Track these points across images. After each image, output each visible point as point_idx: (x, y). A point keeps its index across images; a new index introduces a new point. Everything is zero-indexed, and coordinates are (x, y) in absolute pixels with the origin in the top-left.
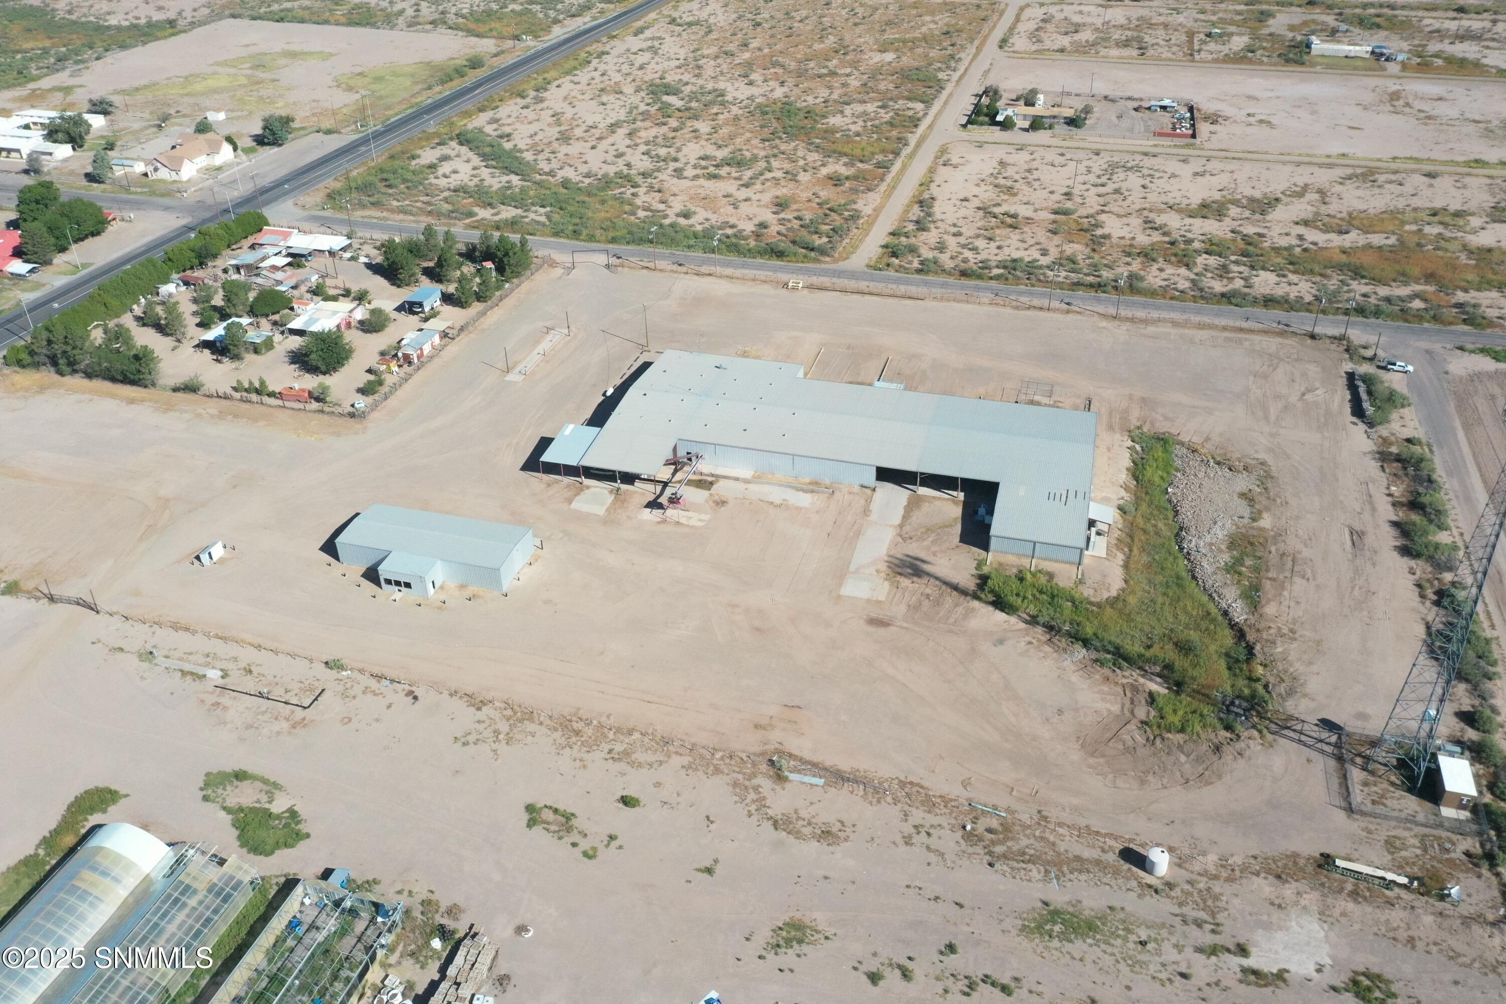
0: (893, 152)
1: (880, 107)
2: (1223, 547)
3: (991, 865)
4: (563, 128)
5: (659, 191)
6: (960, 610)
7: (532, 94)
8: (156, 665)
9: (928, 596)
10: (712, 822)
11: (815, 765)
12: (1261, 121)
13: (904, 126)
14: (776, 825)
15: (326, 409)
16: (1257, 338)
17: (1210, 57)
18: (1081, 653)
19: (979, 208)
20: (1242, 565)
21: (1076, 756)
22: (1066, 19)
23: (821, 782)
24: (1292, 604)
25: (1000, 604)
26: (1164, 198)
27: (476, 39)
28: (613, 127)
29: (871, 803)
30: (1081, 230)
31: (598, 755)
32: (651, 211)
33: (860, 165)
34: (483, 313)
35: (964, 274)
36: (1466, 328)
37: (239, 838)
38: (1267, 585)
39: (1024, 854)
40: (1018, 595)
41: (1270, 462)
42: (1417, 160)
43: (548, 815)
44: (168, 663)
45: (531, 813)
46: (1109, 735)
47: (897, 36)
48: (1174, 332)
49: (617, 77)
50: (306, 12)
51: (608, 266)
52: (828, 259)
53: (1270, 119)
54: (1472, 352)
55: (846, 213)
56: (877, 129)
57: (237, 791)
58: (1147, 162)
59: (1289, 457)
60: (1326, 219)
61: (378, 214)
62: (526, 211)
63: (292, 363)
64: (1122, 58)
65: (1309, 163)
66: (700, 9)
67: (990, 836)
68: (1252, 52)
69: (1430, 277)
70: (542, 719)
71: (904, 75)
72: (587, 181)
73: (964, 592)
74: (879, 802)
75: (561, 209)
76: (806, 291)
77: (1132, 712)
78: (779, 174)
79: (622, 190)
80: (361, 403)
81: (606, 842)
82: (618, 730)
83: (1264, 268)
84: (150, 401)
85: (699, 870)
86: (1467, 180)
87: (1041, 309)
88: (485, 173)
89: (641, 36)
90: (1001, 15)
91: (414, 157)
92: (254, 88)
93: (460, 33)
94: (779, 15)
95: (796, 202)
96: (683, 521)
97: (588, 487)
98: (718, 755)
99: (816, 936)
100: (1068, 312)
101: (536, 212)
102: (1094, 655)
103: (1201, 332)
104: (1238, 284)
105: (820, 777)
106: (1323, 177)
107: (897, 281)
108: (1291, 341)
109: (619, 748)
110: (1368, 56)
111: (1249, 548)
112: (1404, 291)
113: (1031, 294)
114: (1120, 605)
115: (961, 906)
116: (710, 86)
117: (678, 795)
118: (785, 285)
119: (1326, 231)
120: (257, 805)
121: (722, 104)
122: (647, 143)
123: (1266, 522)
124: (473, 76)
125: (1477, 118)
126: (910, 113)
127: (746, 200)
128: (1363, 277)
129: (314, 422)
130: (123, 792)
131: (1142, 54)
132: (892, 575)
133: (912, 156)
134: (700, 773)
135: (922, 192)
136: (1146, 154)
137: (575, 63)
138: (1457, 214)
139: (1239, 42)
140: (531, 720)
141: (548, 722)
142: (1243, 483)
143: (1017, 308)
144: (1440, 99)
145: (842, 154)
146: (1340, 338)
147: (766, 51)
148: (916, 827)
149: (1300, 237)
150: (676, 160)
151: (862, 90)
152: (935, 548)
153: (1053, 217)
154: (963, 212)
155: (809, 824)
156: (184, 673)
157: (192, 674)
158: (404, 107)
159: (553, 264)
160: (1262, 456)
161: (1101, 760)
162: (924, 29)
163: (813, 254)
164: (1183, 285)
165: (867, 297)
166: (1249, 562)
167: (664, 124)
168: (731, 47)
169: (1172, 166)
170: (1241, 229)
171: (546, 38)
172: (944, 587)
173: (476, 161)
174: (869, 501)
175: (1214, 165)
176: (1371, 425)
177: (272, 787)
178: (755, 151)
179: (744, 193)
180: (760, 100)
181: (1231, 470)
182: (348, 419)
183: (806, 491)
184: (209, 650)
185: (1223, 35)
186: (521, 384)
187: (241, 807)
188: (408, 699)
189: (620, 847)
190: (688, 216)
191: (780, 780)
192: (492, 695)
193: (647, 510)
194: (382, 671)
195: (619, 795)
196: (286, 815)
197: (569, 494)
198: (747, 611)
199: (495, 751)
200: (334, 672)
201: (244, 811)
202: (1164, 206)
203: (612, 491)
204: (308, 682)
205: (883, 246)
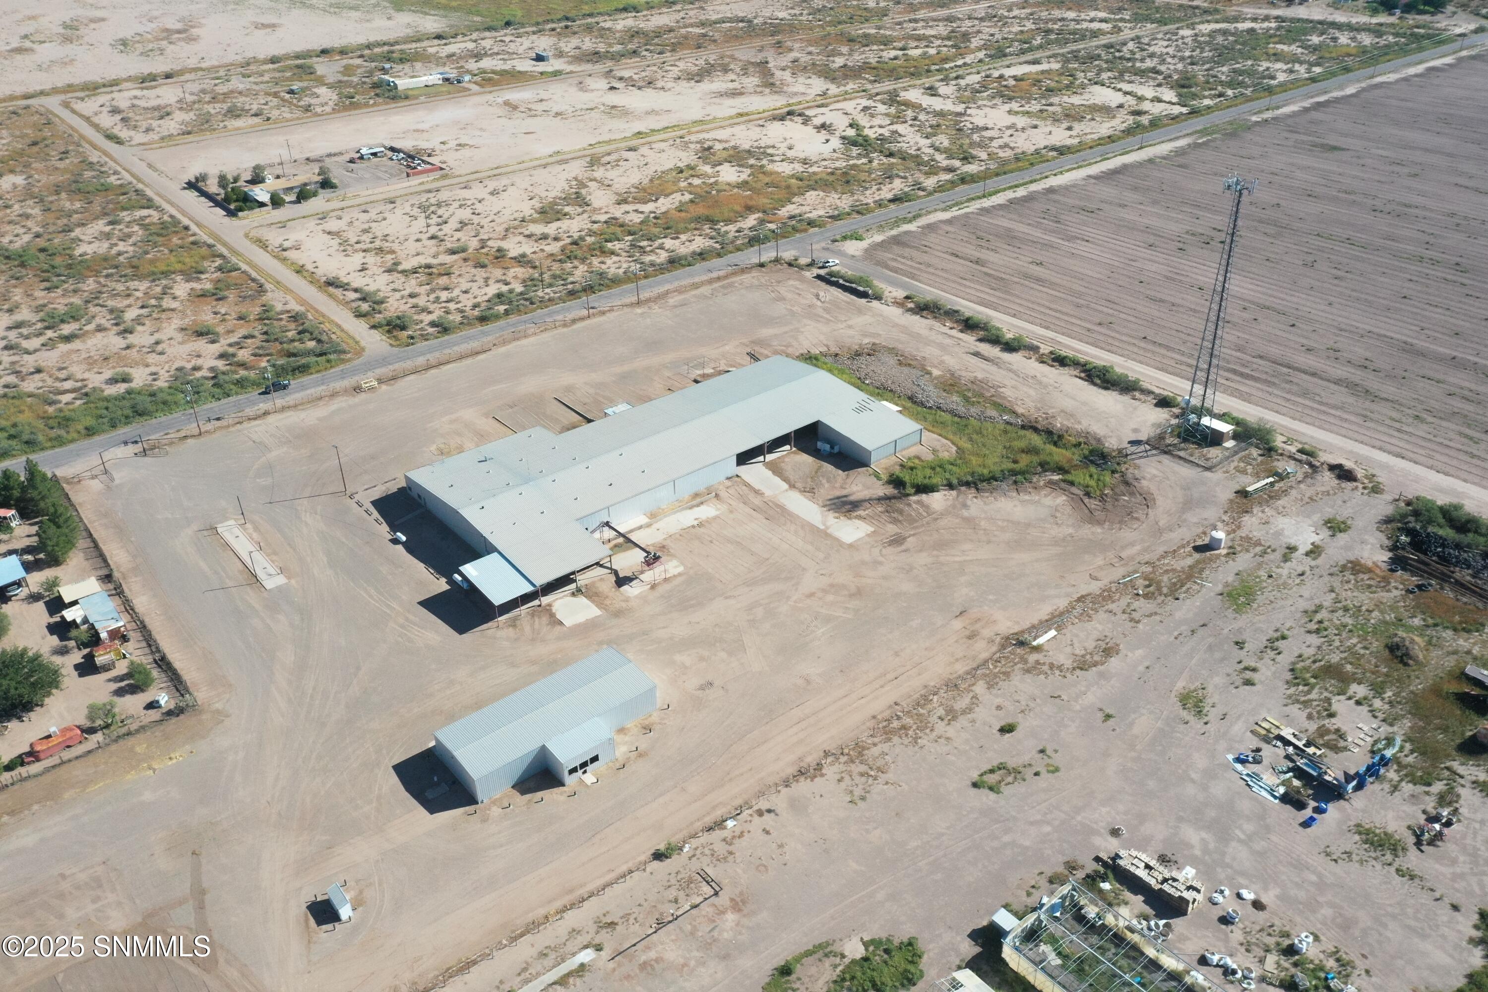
0: (214, 256)
1: (111, 223)
2: (945, 394)
3: (1177, 599)
6: (914, 506)
9: (887, 512)
10: (1059, 697)
11: (1035, 627)
12: (460, 145)
13: (175, 232)
14: (1080, 669)
15: (129, 729)
16: (736, 279)
17: (327, 109)
18: (1004, 485)
19: (388, 271)
20: (970, 398)
21: (1097, 530)
23: (1052, 633)
24: (1021, 402)
25: (924, 489)
26: (504, 218)
29: (1088, 621)
30: (497, 258)
31: (940, 727)
32: (68, 391)
33: (203, 276)
35: (482, 320)
36: (817, 229)
38: (996, 400)
39: (1175, 584)
40: (924, 478)
41: (876, 341)
42: (606, 142)
43: (992, 779)
45: (983, 787)
46: (1087, 511)
48: (686, 296)
51: (143, 454)
52: (349, 356)
53: (461, 142)
54: (842, 240)
55: (283, 316)
56: (149, 242)
57: (806, 980)
58: (442, 197)
59: (877, 334)
60: (630, 195)
64: (252, 126)
65: (548, 164)
67: (1152, 589)
68: (352, 98)
69: (748, 208)
70: (869, 742)
71: (77, 190)
73: (896, 497)
74: (1090, 617)
76: (384, 387)
77: (1073, 494)
78: (137, 311)
80: (163, 697)
81: (1045, 757)
82: (917, 704)
83: (658, 238)
85: (1104, 721)
86: (655, 146)
87: (582, 319)
95: (213, 326)
96: (670, 574)
97: (550, 605)
98: (990, 666)
99: (1199, 693)
100: (603, 313)
102: (1010, 482)
103: (701, 290)
104: (663, 254)
105: (1049, 629)
106: (576, 170)
107: (442, 347)
108: (755, 274)
109: (941, 712)
111: (956, 388)
112: (752, 221)
113: (557, 312)
114: (966, 451)
115: (1204, 625)
117: (1018, 702)
118: (357, 389)
119: (645, 203)
120: (840, 968)
125: (586, 107)
126: (155, 220)
127: (157, 343)
128: (718, 222)
131: (269, 119)
132: (847, 515)
133: (235, 252)
134: (1000, 683)
135: (312, 277)
136: (429, 191)
138: (690, 168)
139: (326, 93)
140: (864, 748)
141: (876, 740)
142: (888, 360)
144: (541, 100)
145: (165, 274)
148: (1123, 612)
149: (637, 211)
151: (51, 215)
152: (837, 485)
153: (456, 257)
154: (382, 279)
155: (1091, 654)
159: (76, 480)
160: (866, 341)
161: (1107, 523)
163: (330, 357)
164: (636, 266)
165: (445, 368)
166: (969, 395)
170: (594, 219)
172: (883, 502)
174: (747, 485)
175: (490, 185)
176: (877, 298)
177: (823, 950)
178: (63, 301)
179: (140, 340)
181: (869, 355)
182: (174, 720)
183: (698, 505)
184: (534, 952)
185: (303, 90)
186: (293, 581)
187: (835, 982)
188: (767, 817)
189: (1056, 751)
190: (125, 379)
191: (1037, 649)
192: (811, 760)
193: (625, 588)
194: (709, 820)
195: (995, 731)
196: (871, 948)
197: (545, 619)
198: (824, 591)
199: (887, 783)
200: (675, 857)
201: (843, 980)
202: (517, 223)
203: (573, 594)
204: (673, 881)
205: (373, 327)
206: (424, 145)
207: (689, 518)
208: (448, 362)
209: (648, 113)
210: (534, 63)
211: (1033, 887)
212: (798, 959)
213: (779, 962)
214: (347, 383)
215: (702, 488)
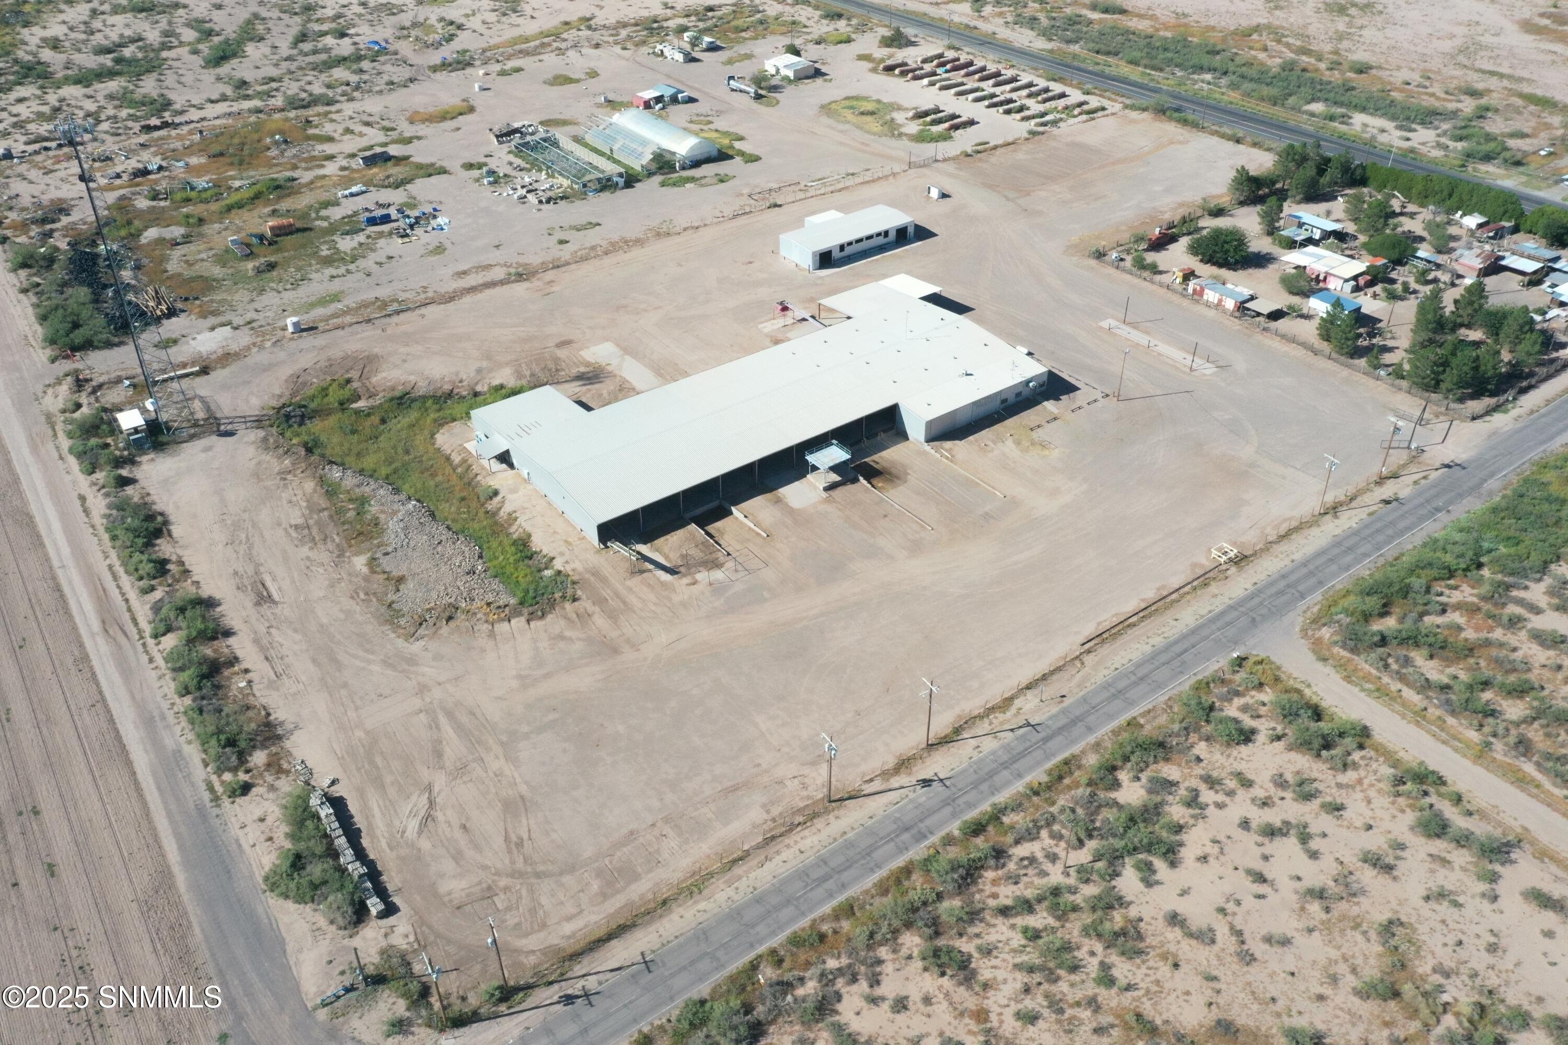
2: (382, 516)
9: (558, 370)
10: (519, 254)
14: (491, 266)
20: (355, 510)
24: (294, 499)
38: (323, 503)
39: (365, 307)
46: (367, 367)
67: (387, 304)
77: (362, 383)
85: (501, 245)
99: (427, 255)
102: (414, 396)
111: (358, 528)
114: (427, 434)
117: (547, 253)
132: (597, 368)
142: (411, 597)
152: (594, 392)
155: (476, 272)
161: (361, 357)
166: (351, 516)
192: (689, 232)
195: (571, 242)
196: (682, 186)
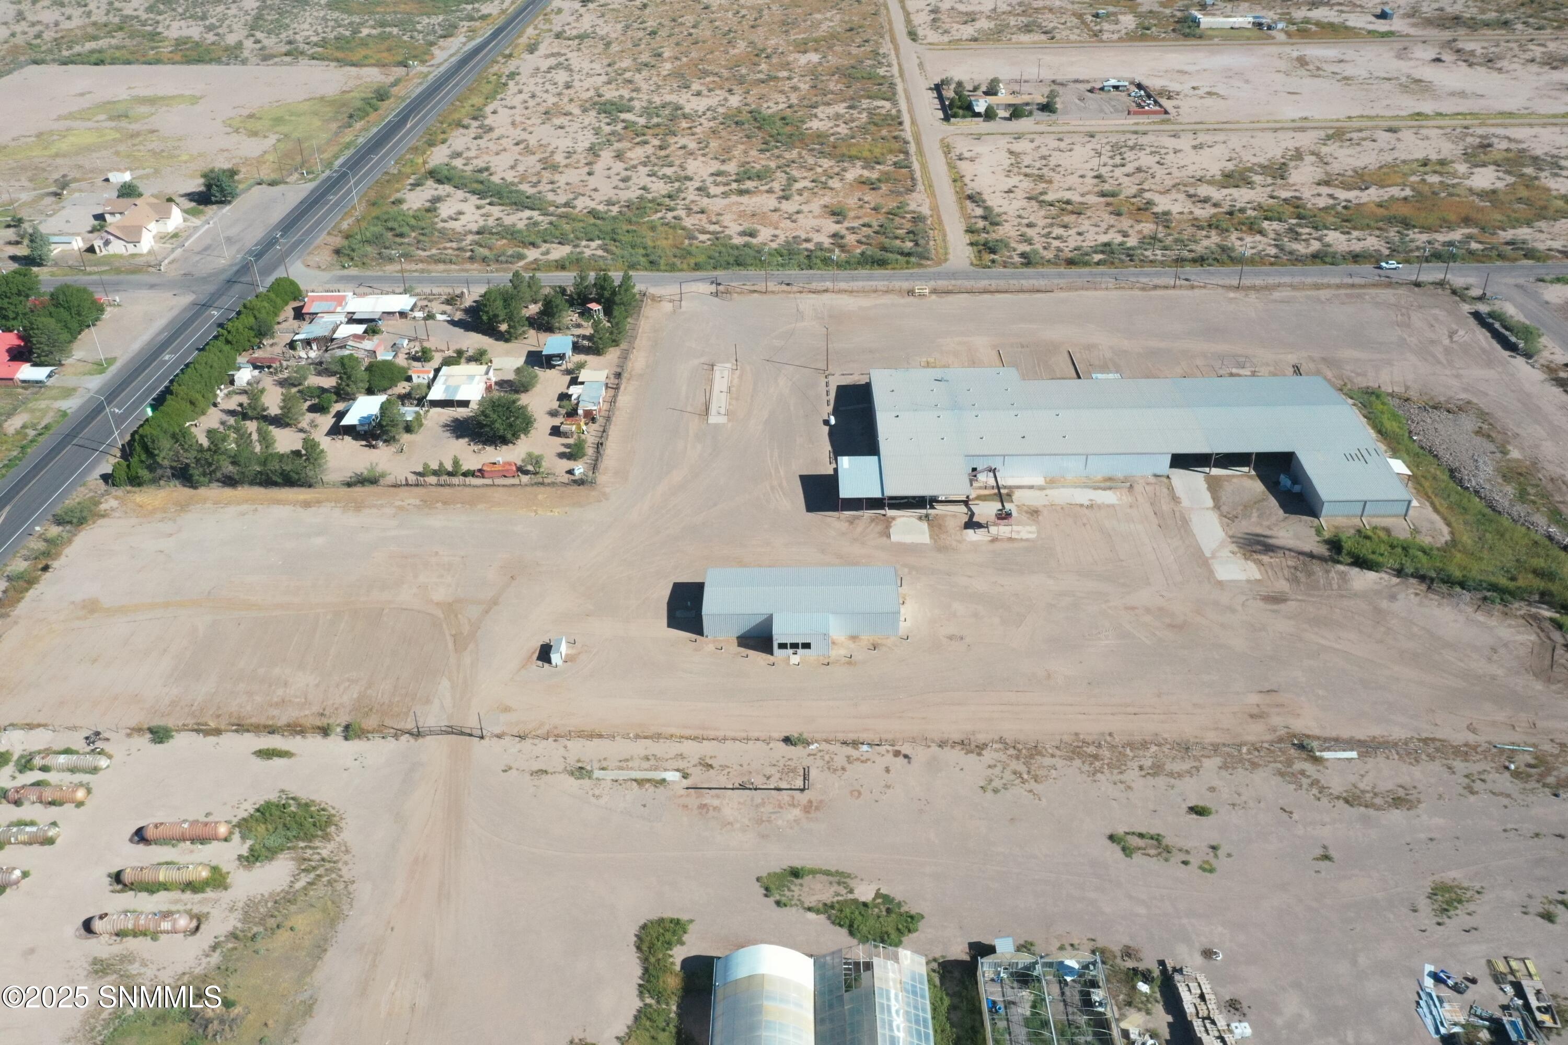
0: (901, 152)
1: (850, 107)
2: (1500, 481)
3: (1556, 795)
4: (538, 156)
5: (702, 212)
6: (1333, 574)
7: (475, 124)
8: (598, 779)
9: (1296, 568)
10: (1291, 813)
11: (1336, 740)
12: (1209, 93)
13: (889, 125)
14: (1347, 801)
15: (546, 481)
16: (1373, 291)
17: (1115, 36)
18: (1467, 596)
19: (1029, 198)
20: (1529, 494)
21: (1539, 686)
22: (953, 9)
23: (1353, 754)
25: (1361, 563)
26: (1184, 173)
27: (353, 69)
28: (593, 151)
29: (1411, 763)
30: (1139, 209)
31: (1133, 775)
32: (709, 233)
33: (878, 167)
34: (625, 357)
35: (1071, 262)
36: (1531, 262)
37: (851, 933)
38: (1561, 506)
40: (1374, 553)
41: (1475, 400)
42: (1369, 118)
43: (1135, 841)
44: (610, 775)
45: (1119, 843)
46: (1547, 662)
47: (802, 36)
48: (1297, 294)
49: (552, 100)
50: (124, 51)
51: (716, 294)
52: (929, 263)
53: (1214, 90)
54: (1552, 282)
55: (908, 216)
56: (863, 129)
57: (806, 889)
58: (1143, 140)
59: (1487, 394)
60: (1340, 178)
61: (413, 267)
62: (576, 246)
63: (458, 437)
64: (1034, 43)
65: (1282, 128)
66: (577, 20)
68: (1148, 29)
69: (1467, 221)
70: (1050, 751)
71: (848, 75)
72: (615, 210)
73: (1321, 558)
74: (1417, 761)
75: (615, 241)
76: (934, 297)
77: (1550, 639)
78: (806, 183)
79: (659, 215)
80: (580, 469)
81: (1212, 854)
82: (1131, 745)
83: (1327, 228)
84: (328, 500)
85: (1317, 859)
86: (1424, 132)
87: (1166, 287)
88: (496, 211)
89: (537, 53)
90: (887, 9)
91: (399, 202)
92: (137, 141)
93: (333, 64)
94: (666, 22)
95: (850, 210)
96: (1014, 536)
97: (893, 518)
98: (1244, 750)
99: (1469, 894)
100: (1192, 287)
101: (588, 247)
102: (1479, 595)
103: (1321, 292)
104: (1315, 246)
105: (1352, 750)
106: (1306, 140)
107: (1013, 277)
108: (1401, 291)
109: (1148, 763)
110: (1250, 26)
111: (1522, 479)
112: (1456, 235)
113: (1147, 275)
114: (1460, 547)
115: (1561, 836)
116: (657, 100)
117: (1239, 795)
118: (911, 292)
119: (1349, 189)
120: (840, 898)
121: (685, 116)
122: (645, 164)
123: (1515, 454)
124: (389, 111)
125: (1386, 76)
126: (883, 111)
127: (798, 212)
128: (1414, 227)
129: (540, 497)
130: (684, 917)
131: (1053, 38)
132: (1248, 554)
133: (920, 152)
134: (1240, 770)
135: (962, 188)
136: (1136, 133)
137: (490, 87)
138: (1442, 163)
139: (1128, 21)
140: (1040, 753)
141: (1058, 753)
142: (1468, 423)
143: (1143, 289)
144: (1341, 61)
145: (852, 158)
146: (1441, 284)
147: (684, 59)
148: (1466, 776)
149: (1331, 196)
150: (690, 179)
151: (813, 92)
152: (1266, 523)
153: (1102, 199)
154: (1017, 204)
155: (1376, 794)
156: (640, 782)
157: (649, 780)
158: (336, 149)
159: (656, 299)
160: (1463, 396)
161: (1560, 685)
162: (824, 27)
163: (913, 259)
164: (1273, 251)
165: (998, 296)
166: (1532, 491)
167: (646, 143)
168: (645, 57)
169: (1171, 143)
170: (1275, 194)
171: (432, 62)
172: (1301, 557)
173: (474, 200)
174: (1171, 489)
175: (1202, 138)
176: (1528, 355)
177: (841, 878)
178: (763, 163)
179: (789, 207)
180: (721, 110)
181: (1449, 411)
182: (575, 487)
183: (1104, 489)
184: (643, 753)
185: (1108, 15)
186: (730, 425)
187: (825, 904)
188: (900, 759)
189: (1229, 855)
190: (752, 234)
191: (1317, 760)
192: (981, 738)
193: (970, 531)
194: (851, 737)
195: (1184, 807)
196: (879, 901)
197: (880, 528)
198: (1148, 610)
199: (1030, 791)
200: (800, 748)
201: (832, 907)
202: (1192, 180)
203: (920, 518)
204: (781, 764)
205: (972, 244)
206: (1174, 86)
207: (1083, 496)
208: (1006, 292)
209: (1453, 94)
210: (1373, 19)
211: (1072, 945)
212: (813, 872)
213: (797, 864)
214: (906, 285)
215: (1120, 475)
